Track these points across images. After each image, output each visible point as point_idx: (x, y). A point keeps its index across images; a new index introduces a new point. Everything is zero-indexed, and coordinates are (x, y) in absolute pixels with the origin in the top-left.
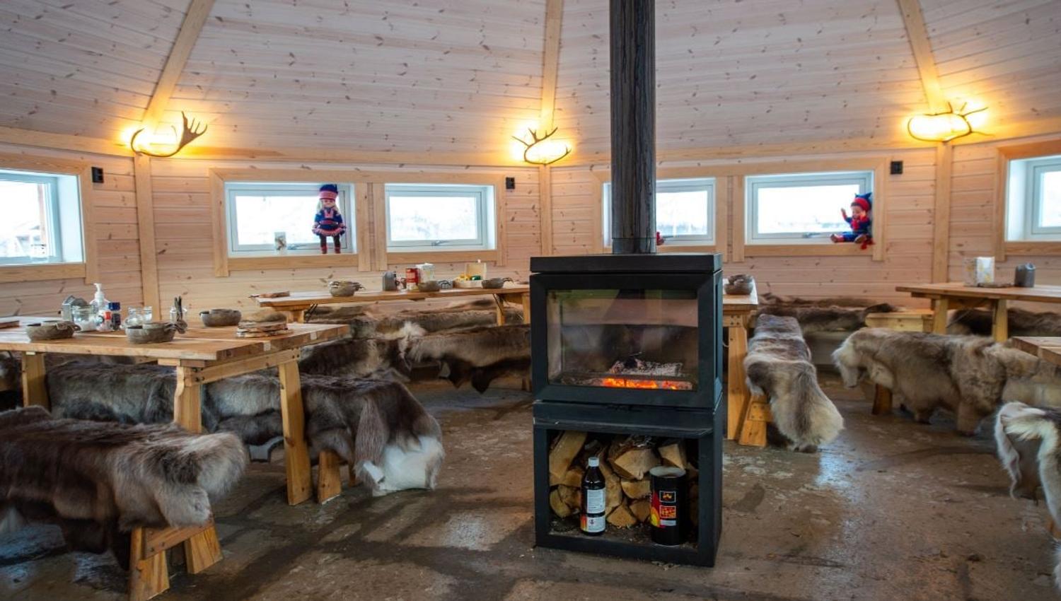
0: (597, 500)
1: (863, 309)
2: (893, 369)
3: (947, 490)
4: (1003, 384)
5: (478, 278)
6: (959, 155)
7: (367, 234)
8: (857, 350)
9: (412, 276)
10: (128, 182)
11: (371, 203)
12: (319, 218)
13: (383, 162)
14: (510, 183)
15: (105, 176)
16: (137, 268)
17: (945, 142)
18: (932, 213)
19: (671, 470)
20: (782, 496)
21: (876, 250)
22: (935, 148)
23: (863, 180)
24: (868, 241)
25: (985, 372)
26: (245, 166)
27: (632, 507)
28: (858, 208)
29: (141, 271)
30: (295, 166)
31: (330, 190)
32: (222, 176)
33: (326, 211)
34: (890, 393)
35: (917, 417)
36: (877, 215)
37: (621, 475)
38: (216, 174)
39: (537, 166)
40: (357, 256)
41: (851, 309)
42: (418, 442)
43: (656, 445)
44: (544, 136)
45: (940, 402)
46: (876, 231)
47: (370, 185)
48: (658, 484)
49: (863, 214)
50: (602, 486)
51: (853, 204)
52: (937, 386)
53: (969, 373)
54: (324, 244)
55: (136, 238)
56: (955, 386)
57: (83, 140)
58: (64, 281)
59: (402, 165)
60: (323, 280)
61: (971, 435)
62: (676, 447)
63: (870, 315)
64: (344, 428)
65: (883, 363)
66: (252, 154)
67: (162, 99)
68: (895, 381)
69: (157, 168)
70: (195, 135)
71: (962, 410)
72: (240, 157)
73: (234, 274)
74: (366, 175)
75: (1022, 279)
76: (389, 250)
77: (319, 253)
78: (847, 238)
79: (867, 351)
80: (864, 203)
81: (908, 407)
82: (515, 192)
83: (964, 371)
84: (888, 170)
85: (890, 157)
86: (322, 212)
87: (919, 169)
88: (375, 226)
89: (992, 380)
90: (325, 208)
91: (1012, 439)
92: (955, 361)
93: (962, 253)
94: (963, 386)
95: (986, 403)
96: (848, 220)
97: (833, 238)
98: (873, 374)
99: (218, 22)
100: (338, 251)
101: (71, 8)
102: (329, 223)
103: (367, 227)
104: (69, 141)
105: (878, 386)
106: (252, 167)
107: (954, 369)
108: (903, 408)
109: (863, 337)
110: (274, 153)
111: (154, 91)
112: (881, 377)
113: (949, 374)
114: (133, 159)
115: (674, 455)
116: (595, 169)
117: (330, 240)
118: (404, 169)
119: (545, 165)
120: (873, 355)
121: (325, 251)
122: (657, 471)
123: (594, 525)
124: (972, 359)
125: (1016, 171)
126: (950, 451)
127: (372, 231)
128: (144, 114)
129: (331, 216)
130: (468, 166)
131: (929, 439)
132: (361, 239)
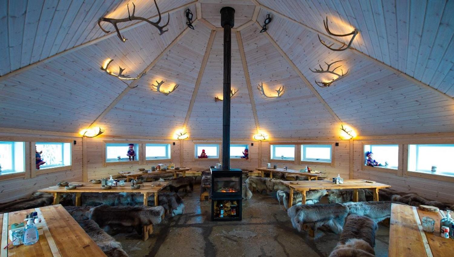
0: (222, 212)
1: (248, 172)
2: (256, 184)
3: (269, 205)
4: (274, 186)
5: (173, 167)
6: (263, 143)
7: (141, 156)
8: (250, 180)
9: (158, 167)
10: (81, 144)
11: (142, 148)
12: (129, 152)
13: (145, 139)
14: (174, 144)
15: (77, 143)
16: (82, 165)
17: (260, 140)
18: (258, 153)
19: (234, 205)
20: (245, 208)
21: (249, 160)
22: (259, 141)
23: (247, 146)
24: (247, 158)
25: (271, 184)
26: (112, 139)
27: (227, 213)
28: (246, 152)
29: (83, 167)
30: (125, 140)
31: (132, 145)
32: (106, 142)
33: (131, 150)
34: (255, 188)
35: (260, 192)
36: (249, 153)
37: (225, 207)
38: (105, 141)
39: (180, 140)
40: (138, 161)
41: (246, 172)
42: (180, 205)
43: (232, 202)
44: (183, 134)
45: (264, 190)
46: (249, 156)
47: (142, 144)
48: (232, 208)
49: (247, 153)
50: (223, 209)
51: (245, 151)
52: (263, 187)
53: (269, 184)
54: (130, 158)
55: (82, 158)
56: (267, 187)
57: (72, 134)
58: (66, 171)
59: (150, 139)
60: (130, 167)
61: (269, 195)
62: (236, 201)
63: (249, 173)
64: (167, 203)
65: (254, 183)
66: (113, 137)
67: (95, 124)
68: (256, 186)
69: (88, 140)
70: (102, 133)
71: (268, 191)
72: (110, 137)
73: (107, 166)
74: (142, 142)
75: (275, 168)
76: (146, 160)
77: (129, 161)
78: (244, 157)
79: (251, 181)
80: (246, 150)
81: (259, 191)
82: (175, 146)
83: (268, 184)
84: (251, 145)
85: (251, 143)
86: (130, 150)
87: (256, 145)
88: (143, 153)
89: (272, 185)
90: (131, 149)
91: (279, 196)
92: (267, 182)
93: (263, 161)
94: (268, 186)
95: (271, 189)
96: (244, 154)
97: (241, 157)
98: (253, 185)
99: (115, 109)
100: (133, 160)
101: (86, 107)
102: (131, 153)
103: (141, 154)
104: (69, 134)
105: (253, 187)
106: (114, 140)
107: (266, 184)
108: (257, 190)
109: (250, 178)
110: (120, 137)
111: (93, 122)
112: (254, 185)
113: (265, 184)
114: (82, 138)
115: (235, 203)
116: (193, 141)
117: (132, 157)
118: (150, 140)
119: (182, 140)
120: (253, 182)
121: (130, 160)
122: (232, 206)
123: (222, 216)
124: (269, 182)
125: (272, 146)
126: (267, 198)
127: (142, 155)
128: (89, 127)
129: (132, 151)
130: (165, 140)
131: (263, 196)
132: (140, 157)
